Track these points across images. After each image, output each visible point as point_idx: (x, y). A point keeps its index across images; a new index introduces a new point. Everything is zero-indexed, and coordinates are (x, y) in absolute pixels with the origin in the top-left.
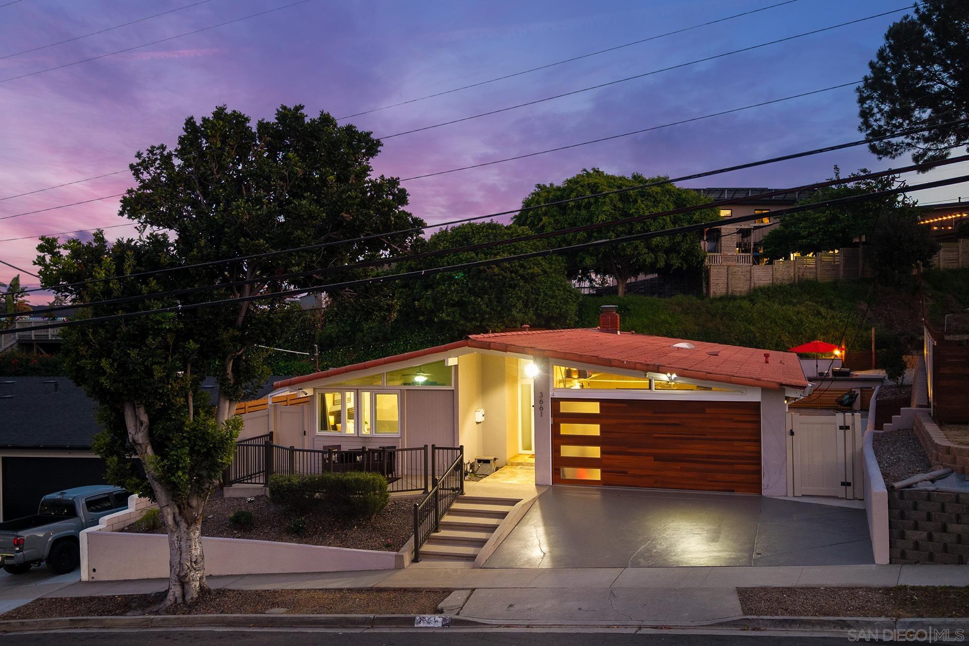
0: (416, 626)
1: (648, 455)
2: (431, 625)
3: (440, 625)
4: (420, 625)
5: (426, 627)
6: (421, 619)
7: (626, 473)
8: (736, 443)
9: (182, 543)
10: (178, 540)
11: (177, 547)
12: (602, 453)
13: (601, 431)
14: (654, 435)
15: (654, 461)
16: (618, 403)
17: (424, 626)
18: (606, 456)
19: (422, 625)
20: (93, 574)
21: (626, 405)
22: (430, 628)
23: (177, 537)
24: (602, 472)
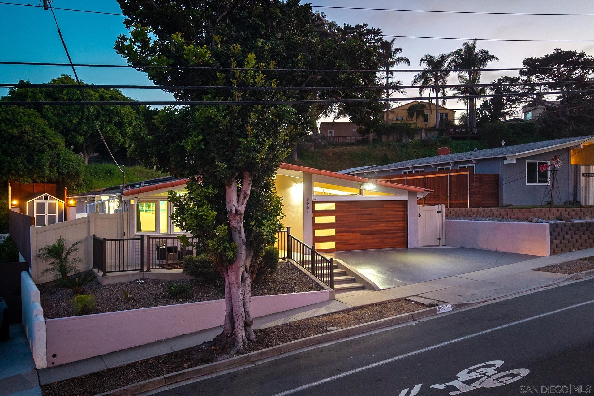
0: (438, 313)
1: (359, 231)
2: (446, 311)
3: (451, 309)
4: (440, 312)
5: (444, 313)
6: (440, 309)
7: (347, 243)
8: (396, 222)
9: (245, 295)
10: (242, 294)
11: (241, 299)
12: (336, 232)
13: (336, 220)
14: (361, 221)
15: (361, 234)
16: (343, 203)
17: (443, 312)
18: (339, 234)
19: (441, 312)
20: (53, 360)
21: (347, 204)
22: (446, 312)
23: (242, 291)
24: (336, 244)
